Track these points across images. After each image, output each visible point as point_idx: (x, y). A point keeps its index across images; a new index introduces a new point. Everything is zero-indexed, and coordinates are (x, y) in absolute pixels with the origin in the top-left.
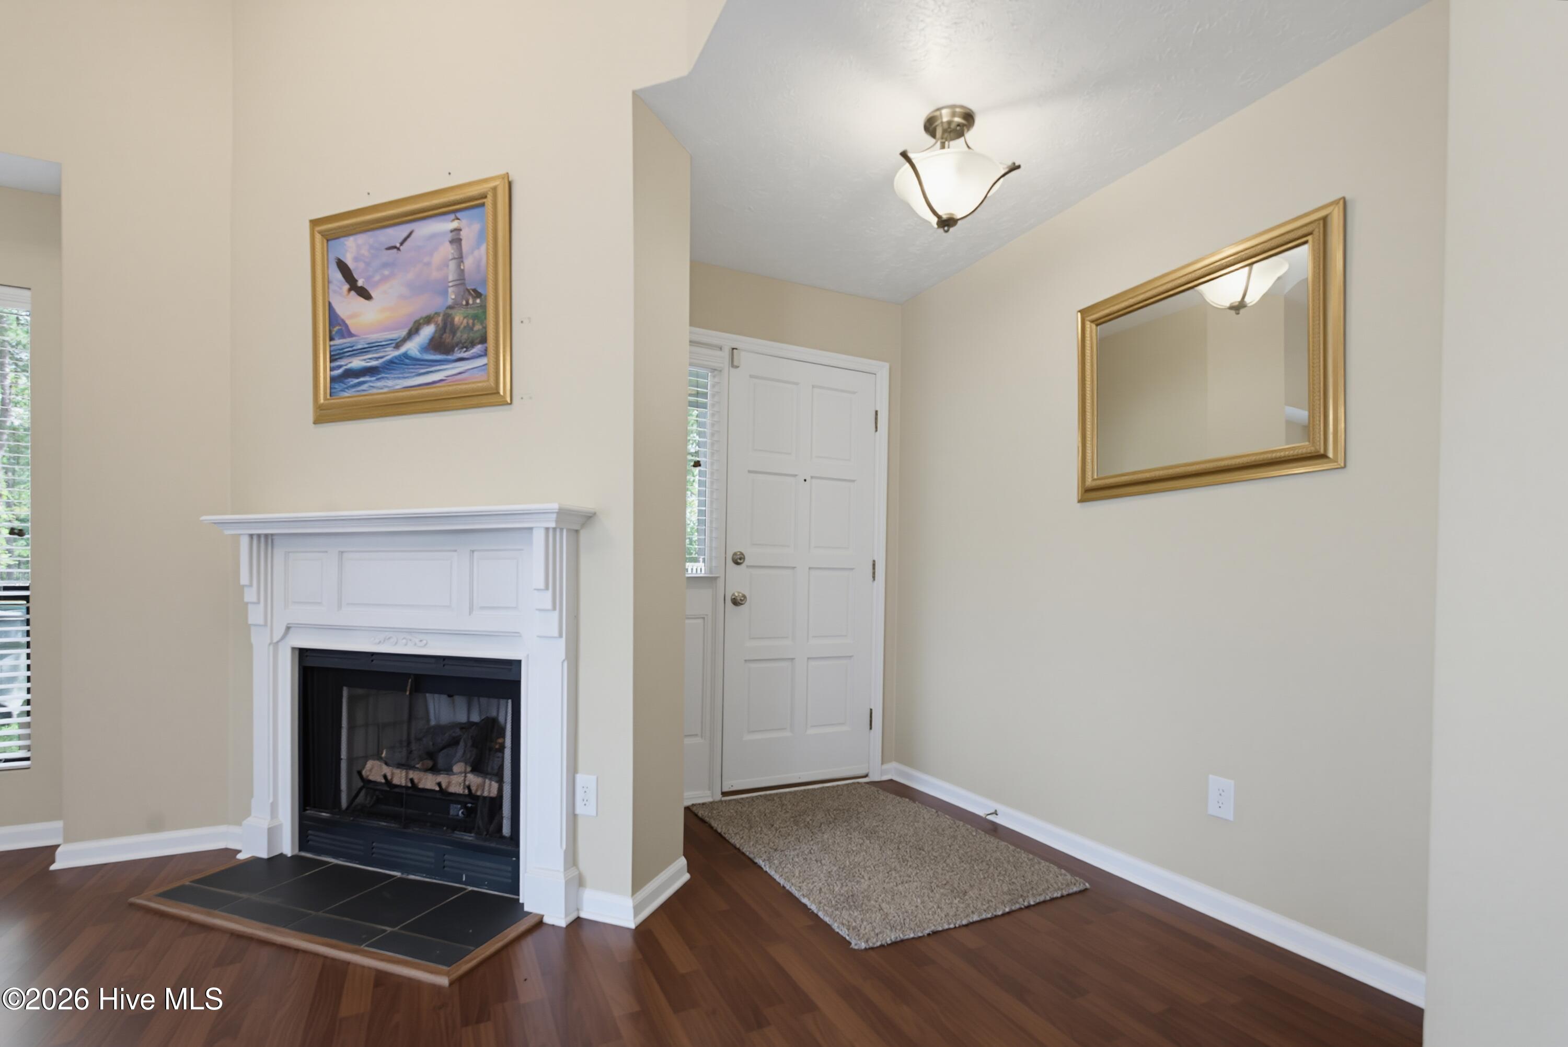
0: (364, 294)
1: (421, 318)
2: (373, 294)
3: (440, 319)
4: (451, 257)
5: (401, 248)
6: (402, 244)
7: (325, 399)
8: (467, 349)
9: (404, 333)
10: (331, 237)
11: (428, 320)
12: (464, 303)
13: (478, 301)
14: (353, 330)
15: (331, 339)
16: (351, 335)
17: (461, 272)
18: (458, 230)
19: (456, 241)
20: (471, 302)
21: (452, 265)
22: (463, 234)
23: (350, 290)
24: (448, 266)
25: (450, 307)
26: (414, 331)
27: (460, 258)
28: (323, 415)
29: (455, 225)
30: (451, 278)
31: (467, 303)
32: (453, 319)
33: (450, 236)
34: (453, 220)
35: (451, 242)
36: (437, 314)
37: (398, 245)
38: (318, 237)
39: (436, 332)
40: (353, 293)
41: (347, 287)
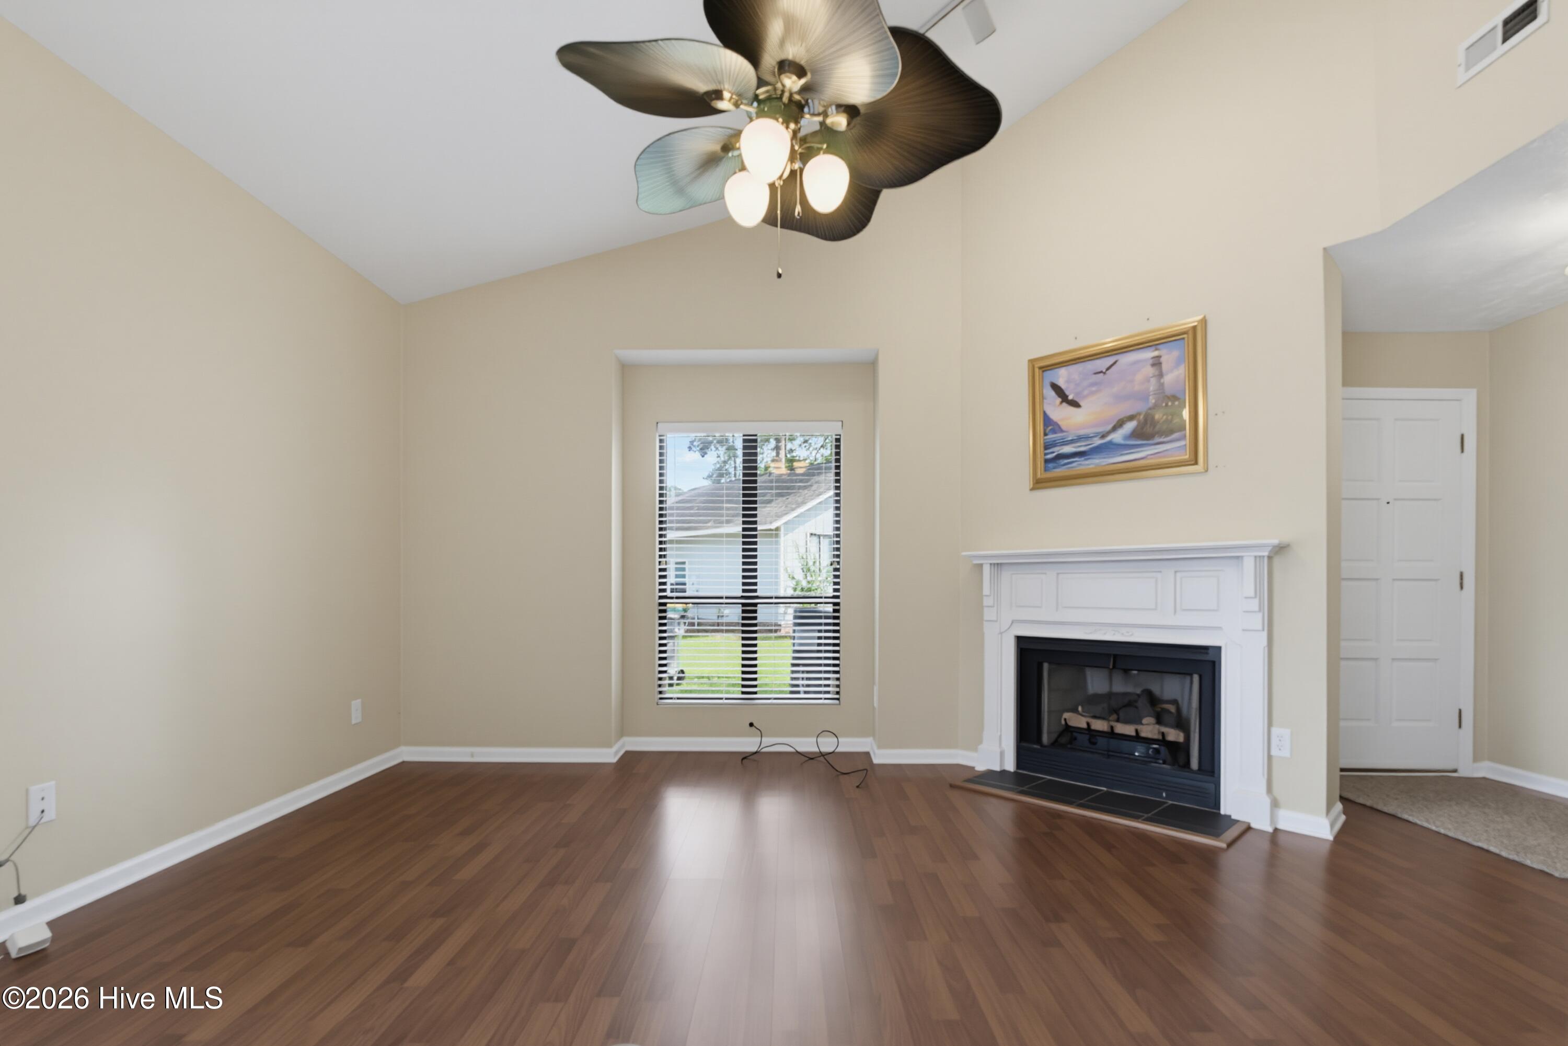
0: (1075, 404)
1: (1125, 417)
2: (1081, 404)
3: (1142, 417)
4: (1151, 375)
5: (1107, 372)
6: (1108, 369)
7: (1041, 474)
8: (1167, 436)
9: (1109, 427)
10: (1044, 369)
11: (1131, 418)
12: (1164, 404)
13: (1177, 403)
14: (1064, 428)
15: (1045, 434)
16: (1062, 431)
17: (1162, 385)
18: (1159, 357)
19: (1157, 363)
20: (1170, 404)
21: (1153, 381)
22: (1162, 360)
23: (1061, 403)
24: (1149, 381)
25: (1150, 409)
26: (1119, 424)
27: (1161, 375)
28: (1039, 484)
29: (1156, 353)
30: (1151, 389)
31: (1167, 405)
32: (1153, 418)
33: (1151, 362)
34: (1153, 351)
35: (1153, 365)
36: (1139, 414)
37: (1104, 371)
38: (1037, 370)
39: (1138, 426)
40: (1064, 404)
41: (1059, 400)
